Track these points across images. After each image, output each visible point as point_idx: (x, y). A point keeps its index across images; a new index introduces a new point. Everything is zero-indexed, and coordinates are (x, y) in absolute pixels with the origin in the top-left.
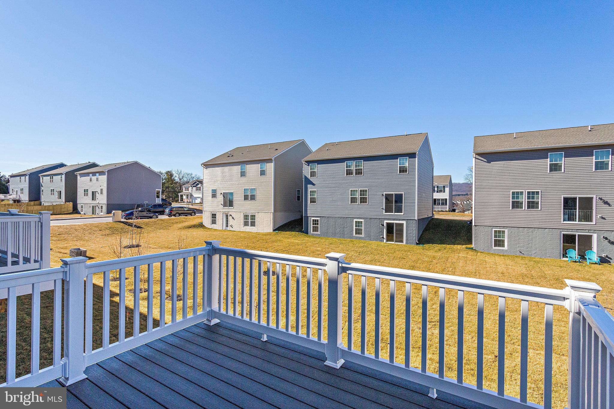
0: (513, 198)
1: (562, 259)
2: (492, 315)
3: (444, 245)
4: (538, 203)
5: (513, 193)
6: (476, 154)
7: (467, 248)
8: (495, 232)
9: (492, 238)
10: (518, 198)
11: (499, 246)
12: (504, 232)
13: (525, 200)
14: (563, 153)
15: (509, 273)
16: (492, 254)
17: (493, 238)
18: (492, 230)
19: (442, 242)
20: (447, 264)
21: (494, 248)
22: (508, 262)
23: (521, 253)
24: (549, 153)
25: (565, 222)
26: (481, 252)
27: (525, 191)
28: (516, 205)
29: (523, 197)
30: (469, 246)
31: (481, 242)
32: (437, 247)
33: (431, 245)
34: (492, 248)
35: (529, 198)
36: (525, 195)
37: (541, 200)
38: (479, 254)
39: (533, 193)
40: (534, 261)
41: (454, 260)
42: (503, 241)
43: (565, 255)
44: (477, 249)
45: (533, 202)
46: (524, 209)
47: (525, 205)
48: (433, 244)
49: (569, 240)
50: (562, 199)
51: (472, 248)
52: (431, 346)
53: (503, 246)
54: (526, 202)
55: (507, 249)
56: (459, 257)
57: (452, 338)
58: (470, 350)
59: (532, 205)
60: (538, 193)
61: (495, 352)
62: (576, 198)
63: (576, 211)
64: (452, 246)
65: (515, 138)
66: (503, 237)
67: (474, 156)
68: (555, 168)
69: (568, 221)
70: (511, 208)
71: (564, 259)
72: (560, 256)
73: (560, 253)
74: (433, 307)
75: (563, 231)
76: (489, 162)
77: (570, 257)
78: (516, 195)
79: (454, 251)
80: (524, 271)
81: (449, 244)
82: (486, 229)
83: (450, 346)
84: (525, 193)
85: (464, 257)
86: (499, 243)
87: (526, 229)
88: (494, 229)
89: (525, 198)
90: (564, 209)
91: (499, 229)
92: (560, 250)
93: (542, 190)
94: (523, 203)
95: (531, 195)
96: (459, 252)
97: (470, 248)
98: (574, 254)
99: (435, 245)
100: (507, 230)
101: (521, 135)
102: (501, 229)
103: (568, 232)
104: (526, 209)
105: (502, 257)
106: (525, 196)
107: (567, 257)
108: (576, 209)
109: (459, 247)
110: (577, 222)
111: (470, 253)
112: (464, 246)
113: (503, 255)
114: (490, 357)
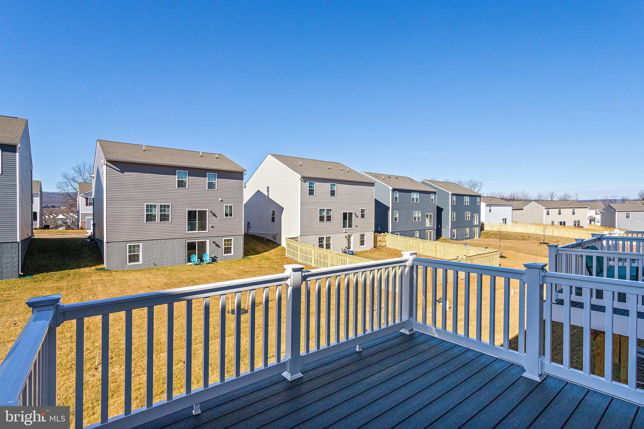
0: (147, 211)
1: (187, 264)
2: (162, 328)
3: (66, 271)
4: (168, 216)
5: (147, 206)
6: (108, 161)
7: (97, 269)
8: (130, 247)
9: (126, 254)
10: (151, 211)
11: (134, 261)
12: (138, 246)
13: (158, 213)
14: (187, 172)
15: (154, 285)
16: (128, 271)
17: (128, 254)
18: (126, 246)
19: (60, 268)
20: (82, 292)
21: (128, 264)
22: (147, 275)
23: (155, 264)
24: (177, 171)
25: (189, 232)
26: (115, 271)
27: (158, 205)
28: (150, 218)
29: (156, 210)
30: (99, 267)
31: (114, 260)
32: (57, 274)
33: (45, 274)
34: (127, 264)
35: (161, 211)
36: (158, 208)
37: (171, 213)
38: (114, 273)
39: (165, 206)
40: (169, 270)
41: (89, 286)
42: (138, 256)
43: (189, 261)
44: (110, 269)
45: (165, 215)
46: (157, 221)
47: (158, 218)
48: (47, 272)
49: (191, 247)
50: (187, 212)
51: (104, 269)
52: (119, 387)
53: (138, 261)
54: (159, 215)
55: (142, 263)
56: (93, 281)
57: (137, 366)
58: (161, 369)
59: (164, 218)
60: (168, 206)
61: (182, 359)
62: (195, 212)
63: (196, 222)
64: (77, 270)
65: (144, 150)
66: (138, 251)
67: (105, 163)
68: (181, 184)
69: (191, 231)
70: (145, 222)
71: (189, 264)
72: (186, 261)
73: (186, 259)
74: (96, 345)
75: (187, 240)
76: (122, 172)
77: (194, 262)
78: (150, 208)
79: (81, 276)
80: (165, 280)
81: (72, 269)
82: (120, 245)
83: (140, 375)
84: (158, 206)
85: (99, 280)
86: (134, 258)
87: (159, 241)
88: (128, 245)
89: (158, 211)
90: (188, 221)
91: (134, 243)
92: (186, 257)
93: (172, 204)
94: (156, 216)
95: (163, 208)
96: (90, 275)
97: (101, 269)
98: (195, 258)
99: (52, 273)
100: (142, 243)
101: (149, 149)
102: (136, 243)
103: (191, 240)
104: (159, 221)
105: (139, 272)
106: (158, 210)
107: (191, 262)
108: (196, 220)
109: (87, 269)
110: (197, 232)
111: (104, 274)
112: (93, 268)
113: (139, 270)
114: (180, 365)
